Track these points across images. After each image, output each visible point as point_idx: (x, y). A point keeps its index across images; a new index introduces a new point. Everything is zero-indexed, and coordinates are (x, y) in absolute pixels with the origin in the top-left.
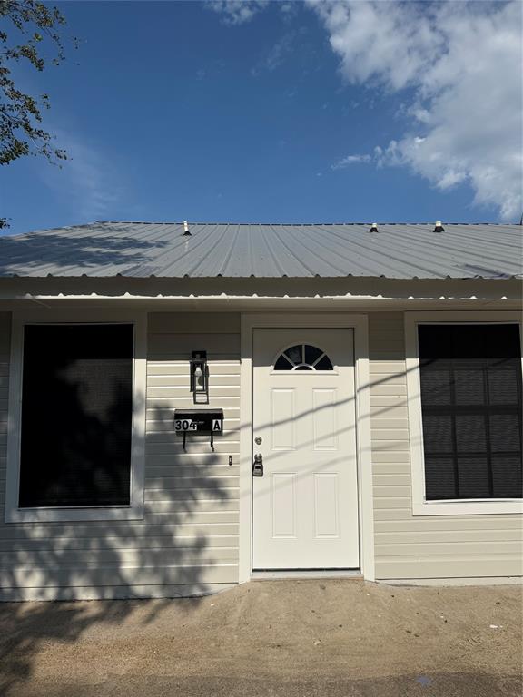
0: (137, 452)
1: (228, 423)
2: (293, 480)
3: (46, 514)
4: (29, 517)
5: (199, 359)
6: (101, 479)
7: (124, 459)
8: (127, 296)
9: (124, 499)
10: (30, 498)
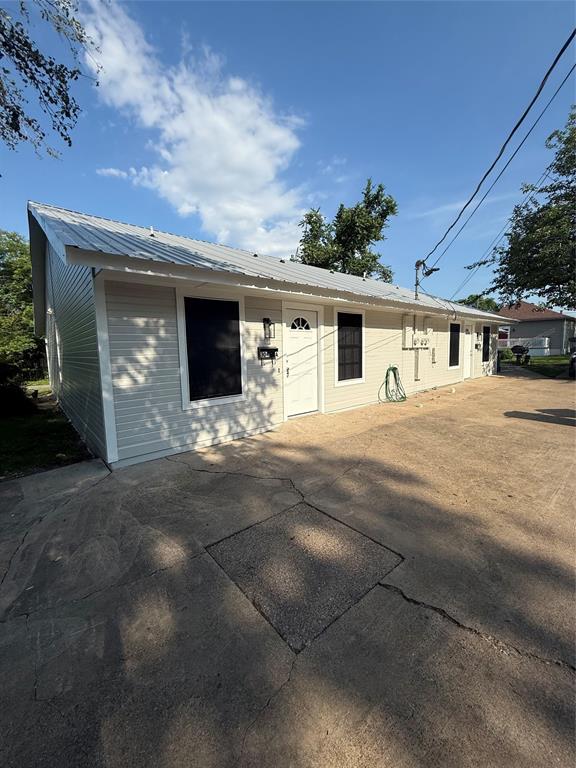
0: (244, 368)
1: (279, 353)
2: (298, 379)
3: (205, 403)
4: (194, 405)
5: (267, 322)
6: (231, 381)
7: (239, 372)
8: (267, 288)
9: (238, 390)
10: (195, 396)
